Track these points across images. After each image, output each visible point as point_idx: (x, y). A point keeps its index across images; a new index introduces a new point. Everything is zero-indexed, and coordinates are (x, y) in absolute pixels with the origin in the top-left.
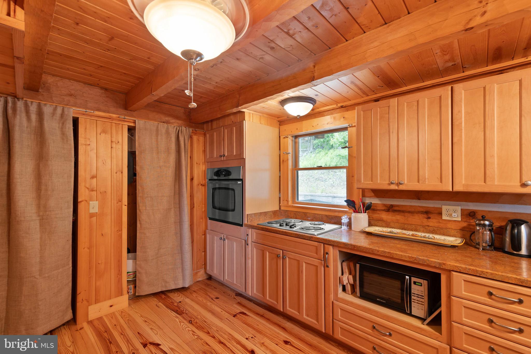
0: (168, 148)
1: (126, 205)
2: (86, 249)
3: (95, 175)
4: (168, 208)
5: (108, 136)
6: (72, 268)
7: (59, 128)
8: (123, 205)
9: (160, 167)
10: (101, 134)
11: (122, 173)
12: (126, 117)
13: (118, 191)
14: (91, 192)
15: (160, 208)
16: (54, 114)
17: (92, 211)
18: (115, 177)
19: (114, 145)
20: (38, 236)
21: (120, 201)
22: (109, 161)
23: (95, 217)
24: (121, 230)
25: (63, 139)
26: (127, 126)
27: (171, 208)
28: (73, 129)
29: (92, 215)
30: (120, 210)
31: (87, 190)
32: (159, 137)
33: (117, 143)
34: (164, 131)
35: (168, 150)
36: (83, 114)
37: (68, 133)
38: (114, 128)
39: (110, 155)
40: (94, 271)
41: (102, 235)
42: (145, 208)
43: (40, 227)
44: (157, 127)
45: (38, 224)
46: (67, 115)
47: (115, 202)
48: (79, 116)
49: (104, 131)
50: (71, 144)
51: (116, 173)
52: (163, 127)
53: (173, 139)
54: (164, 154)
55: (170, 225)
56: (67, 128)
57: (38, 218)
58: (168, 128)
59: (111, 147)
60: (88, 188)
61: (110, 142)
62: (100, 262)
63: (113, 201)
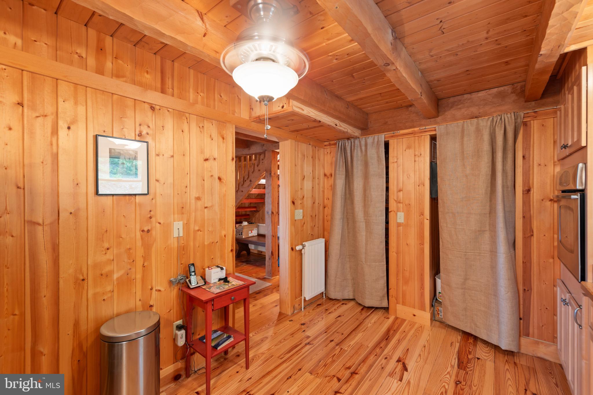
0: (478, 150)
1: (428, 219)
2: (394, 253)
3: (402, 189)
4: (478, 229)
5: (411, 151)
6: (386, 265)
7: (376, 153)
8: (425, 219)
9: (466, 176)
10: (406, 150)
11: (424, 185)
12: (427, 127)
13: (421, 204)
14: (399, 204)
15: (465, 228)
16: (373, 143)
17: (399, 221)
18: (418, 189)
19: (417, 159)
20: (365, 234)
21: (422, 214)
22: (412, 175)
23: (402, 227)
24: (422, 244)
25: (378, 161)
26: (429, 136)
27: (485, 231)
28: (385, 151)
29: (399, 225)
30: (422, 224)
31: (395, 202)
32: (465, 139)
33: (419, 156)
34: (472, 129)
35: (477, 154)
36: (392, 136)
37: (381, 155)
38: (417, 141)
39: (413, 169)
40: (401, 275)
41: (407, 244)
42: (446, 225)
43: (366, 227)
44: (463, 127)
45: (365, 225)
46: (380, 141)
47: (418, 215)
48: (388, 139)
49: (409, 147)
50: (383, 164)
51: (419, 186)
52: (471, 125)
53: (486, 137)
54: (472, 158)
55: (484, 253)
56: (380, 151)
57: (364, 221)
58: (478, 124)
59: (415, 161)
60: (395, 200)
61: (413, 156)
62: (405, 269)
63: (416, 214)
